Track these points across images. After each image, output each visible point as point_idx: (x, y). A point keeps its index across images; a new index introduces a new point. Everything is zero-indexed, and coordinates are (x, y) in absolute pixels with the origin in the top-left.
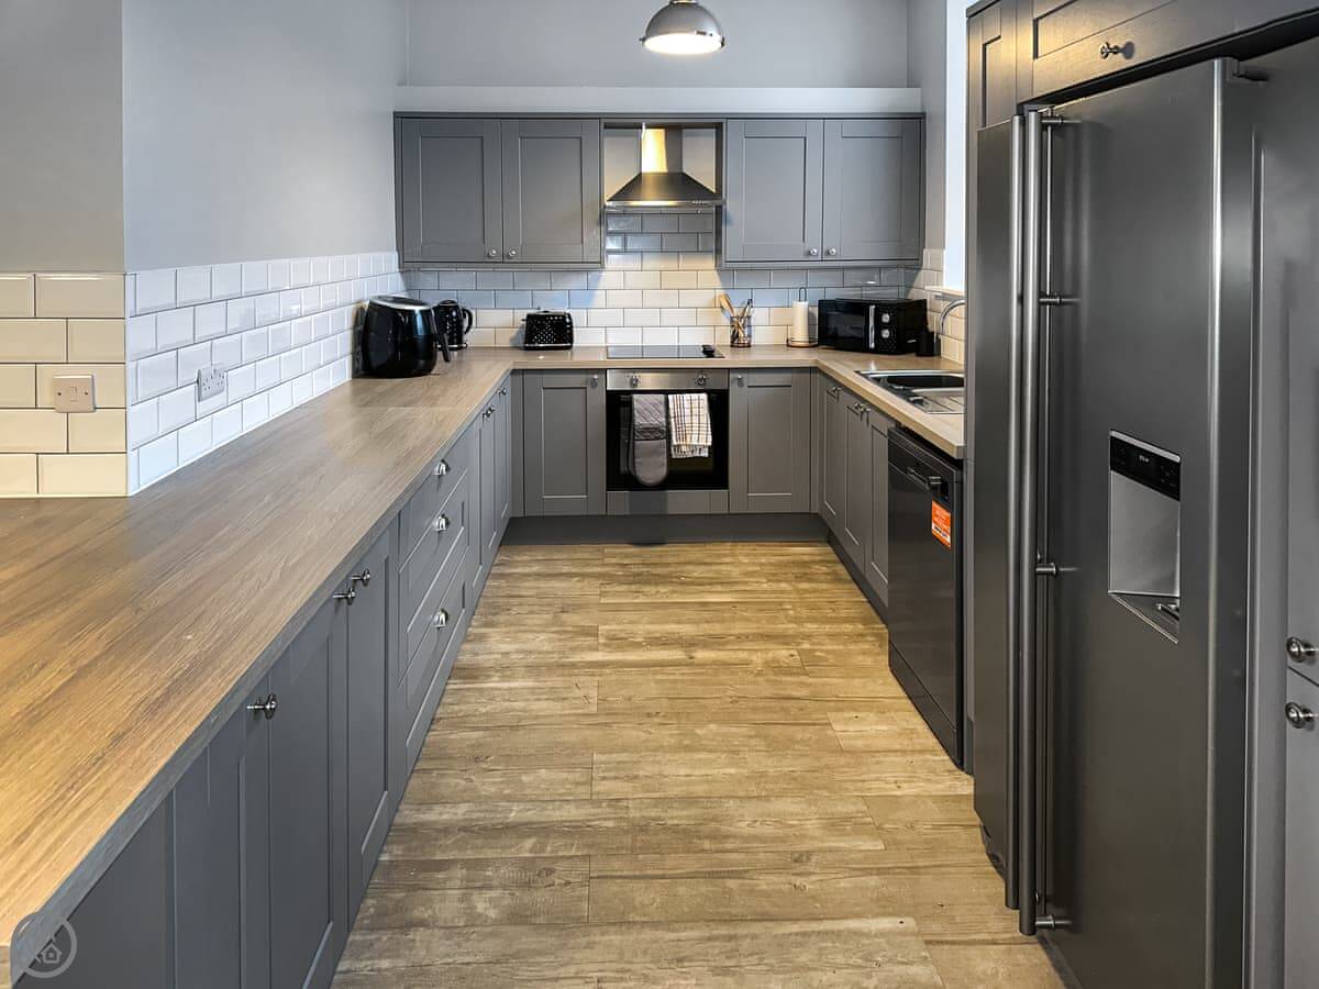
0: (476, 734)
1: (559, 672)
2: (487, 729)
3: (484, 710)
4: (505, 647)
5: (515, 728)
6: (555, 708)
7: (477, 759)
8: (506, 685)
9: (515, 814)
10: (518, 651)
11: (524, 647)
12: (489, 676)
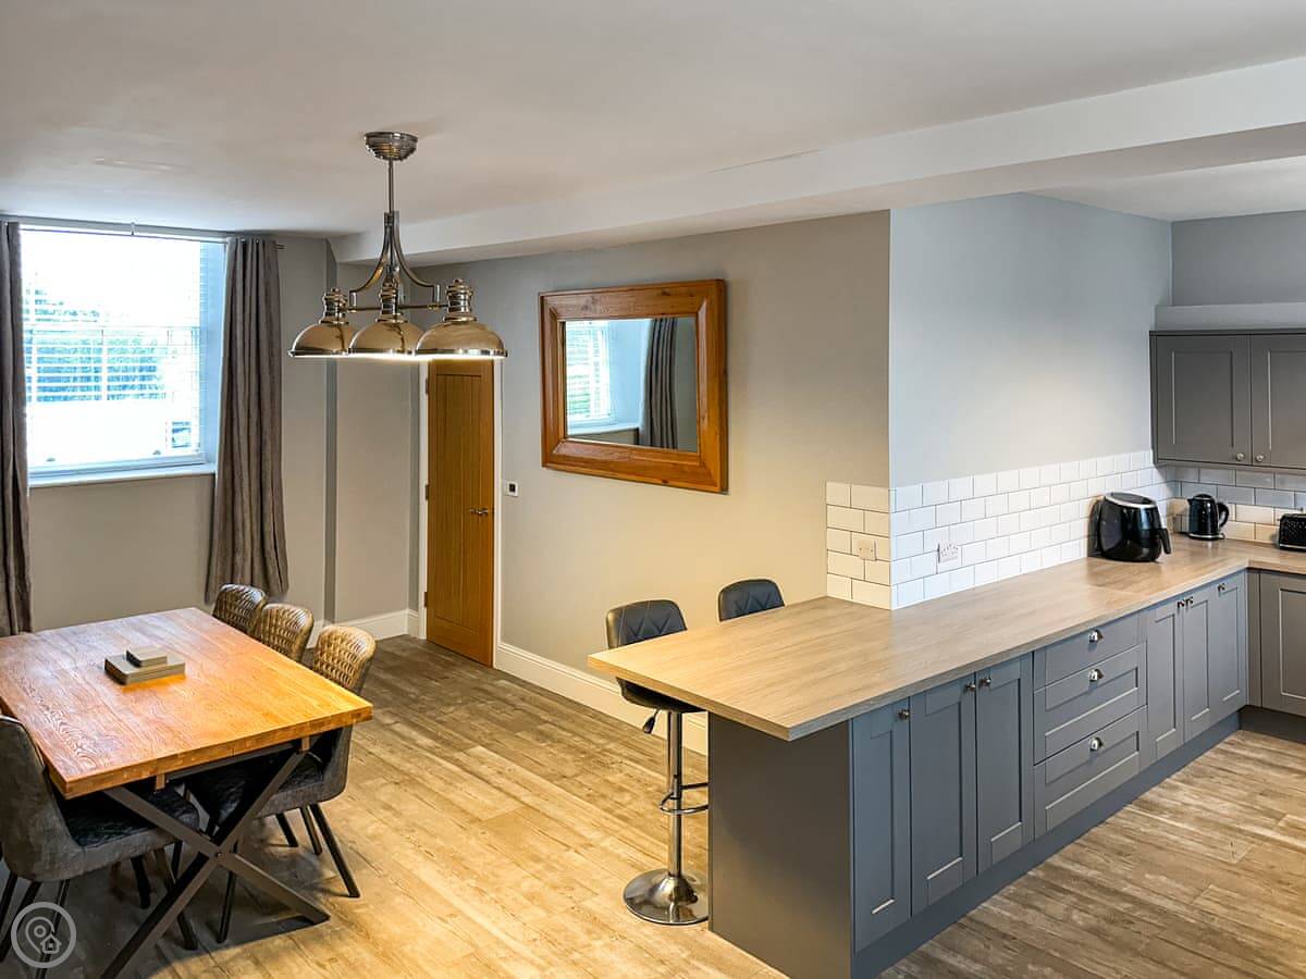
0: (1128, 841)
1: (1223, 830)
2: (1139, 841)
3: (1143, 830)
4: (1188, 800)
5: (1160, 848)
6: (1203, 849)
7: (1120, 853)
8: (1171, 822)
9: (1127, 889)
10: (1198, 807)
11: (1205, 805)
12: (1162, 813)
